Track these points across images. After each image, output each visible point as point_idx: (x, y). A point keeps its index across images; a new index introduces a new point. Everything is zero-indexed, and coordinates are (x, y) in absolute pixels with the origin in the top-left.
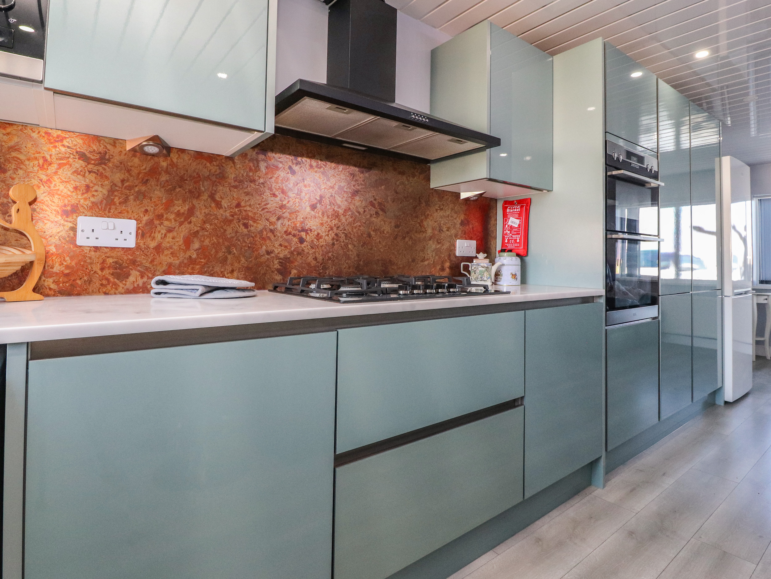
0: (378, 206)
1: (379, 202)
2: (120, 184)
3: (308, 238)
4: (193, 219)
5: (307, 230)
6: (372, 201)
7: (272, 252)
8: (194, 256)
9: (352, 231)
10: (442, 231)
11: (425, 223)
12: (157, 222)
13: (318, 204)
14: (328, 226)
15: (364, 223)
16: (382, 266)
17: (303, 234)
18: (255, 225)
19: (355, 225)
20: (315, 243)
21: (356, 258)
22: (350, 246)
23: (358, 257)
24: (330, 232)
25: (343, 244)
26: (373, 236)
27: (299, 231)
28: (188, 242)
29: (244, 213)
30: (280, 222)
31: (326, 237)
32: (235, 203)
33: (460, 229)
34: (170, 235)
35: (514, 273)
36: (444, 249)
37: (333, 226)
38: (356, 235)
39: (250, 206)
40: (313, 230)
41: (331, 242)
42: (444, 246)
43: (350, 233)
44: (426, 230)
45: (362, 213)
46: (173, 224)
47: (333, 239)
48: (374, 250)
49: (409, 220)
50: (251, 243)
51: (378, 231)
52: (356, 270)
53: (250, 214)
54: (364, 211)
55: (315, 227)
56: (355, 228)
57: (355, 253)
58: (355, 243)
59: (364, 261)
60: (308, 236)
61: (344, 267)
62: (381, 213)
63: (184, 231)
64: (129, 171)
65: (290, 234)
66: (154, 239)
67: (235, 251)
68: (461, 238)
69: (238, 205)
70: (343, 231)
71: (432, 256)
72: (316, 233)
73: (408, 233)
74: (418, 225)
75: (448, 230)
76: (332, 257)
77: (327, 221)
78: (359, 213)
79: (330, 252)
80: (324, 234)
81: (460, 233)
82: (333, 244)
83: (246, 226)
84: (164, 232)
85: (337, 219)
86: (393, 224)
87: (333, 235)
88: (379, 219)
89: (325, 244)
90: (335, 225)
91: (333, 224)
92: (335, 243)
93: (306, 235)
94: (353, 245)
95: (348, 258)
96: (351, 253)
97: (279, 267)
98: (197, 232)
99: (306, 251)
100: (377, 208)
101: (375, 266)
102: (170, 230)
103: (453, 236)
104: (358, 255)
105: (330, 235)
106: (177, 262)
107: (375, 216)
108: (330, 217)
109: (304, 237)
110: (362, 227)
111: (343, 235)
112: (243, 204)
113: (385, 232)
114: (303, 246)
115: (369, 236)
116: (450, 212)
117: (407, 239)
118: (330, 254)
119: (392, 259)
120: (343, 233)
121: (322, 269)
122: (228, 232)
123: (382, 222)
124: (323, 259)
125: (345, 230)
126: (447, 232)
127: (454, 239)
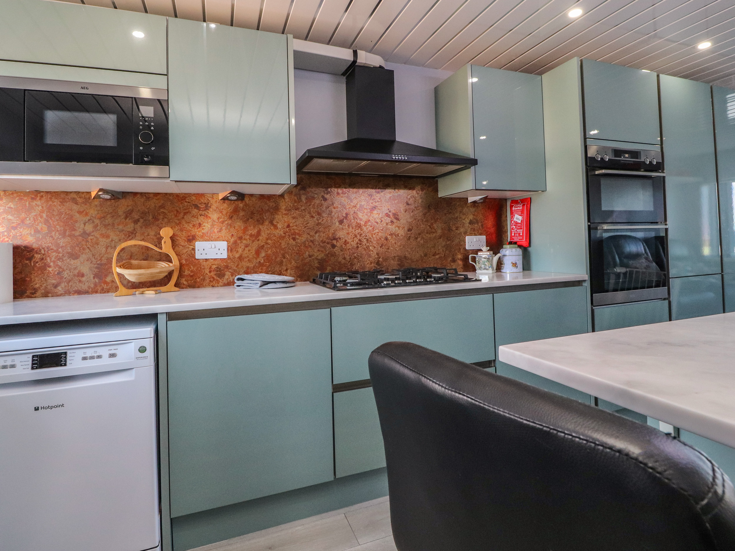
0: (392, 216)
1: (393, 213)
2: (217, 221)
3: (338, 244)
4: (260, 238)
5: (337, 239)
6: (387, 213)
7: (312, 256)
8: (262, 261)
9: (372, 237)
10: (452, 230)
11: (435, 225)
12: (239, 242)
13: (345, 220)
14: (353, 234)
15: (381, 230)
16: (398, 261)
17: (334, 242)
18: (300, 238)
19: (374, 232)
20: (344, 247)
21: (376, 256)
22: (371, 248)
23: (378, 255)
24: (355, 239)
25: (365, 246)
26: (389, 239)
27: (332, 240)
28: (258, 253)
29: (292, 231)
30: (317, 235)
31: (352, 243)
32: (286, 224)
33: (469, 227)
34: (247, 249)
35: (514, 263)
36: (454, 244)
37: (357, 234)
38: (375, 239)
39: (296, 226)
40: (342, 238)
41: (356, 246)
42: (454, 242)
43: (370, 238)
46: (248, 242)
47: (357, 243)
48: (391, 249)
49: (420, 224)
50: (298, 250)
51: (393, 235)
52: (376, 265)
53: (296, 231)
54: (381, 221)
55: (342, 236)
56: (375, 234)
57: (375, 253)
58: (375, 245)
59: (383, 258)
60: (338, 243)
61: (367, 263)
62: (395, 221)
63: (255, 246)
64: (221, 212)
65: (325, 242)
66: (237, 252)
67: (288, 257)
68: (471, 234)
69: (288, 226)
70: (364, 237)
71: (443, 251)
72: (344, 240)
73: (419, 234)
74: (428, 227)
75: (456, 229)
76: (357, 256)
77: (352, 231)
78: (377, 223)
79: (355, 253)
80: (350, 241)
81: (469, 230)
82: (358, 247)
83: (294, 239)
84: (243, 247)
85: (360, 229)
86: (406, 229)
87: (357, 240)
88: (394, 226)
89: (351, 247)
90: (358, 233)
91: (357, 232)
92: (359, 246)
93: (337, 243)
94: (373, 246)
95: (370, 256)
96: (372, 252)
97: (318, 265)
98: (263, 246)
99: (337, 253)
100: (391, 218)
101: (392, 262)
102: (247, 246)
103: (462, 233)
104: (378, 254)
105: (354, 241)
106: (253, 265)
107: (390, 224)
108: (354, 228)
109: (335, 243)
110: (380, 233)
111: (365, 240)
112: (291, 225)
113: (400, 235)
114: (335, 250)
115: (386, 239)
116: (458, 214)
117: (419, 239)
118: (355, 255)
119: (406, 256)
120: (365, 238)
121: (350, 265)
122: (283, 244)
123: (397, 228)
124: (350, 258)
125: (366, 236)
126: (456, 231)
127: (463, 236)
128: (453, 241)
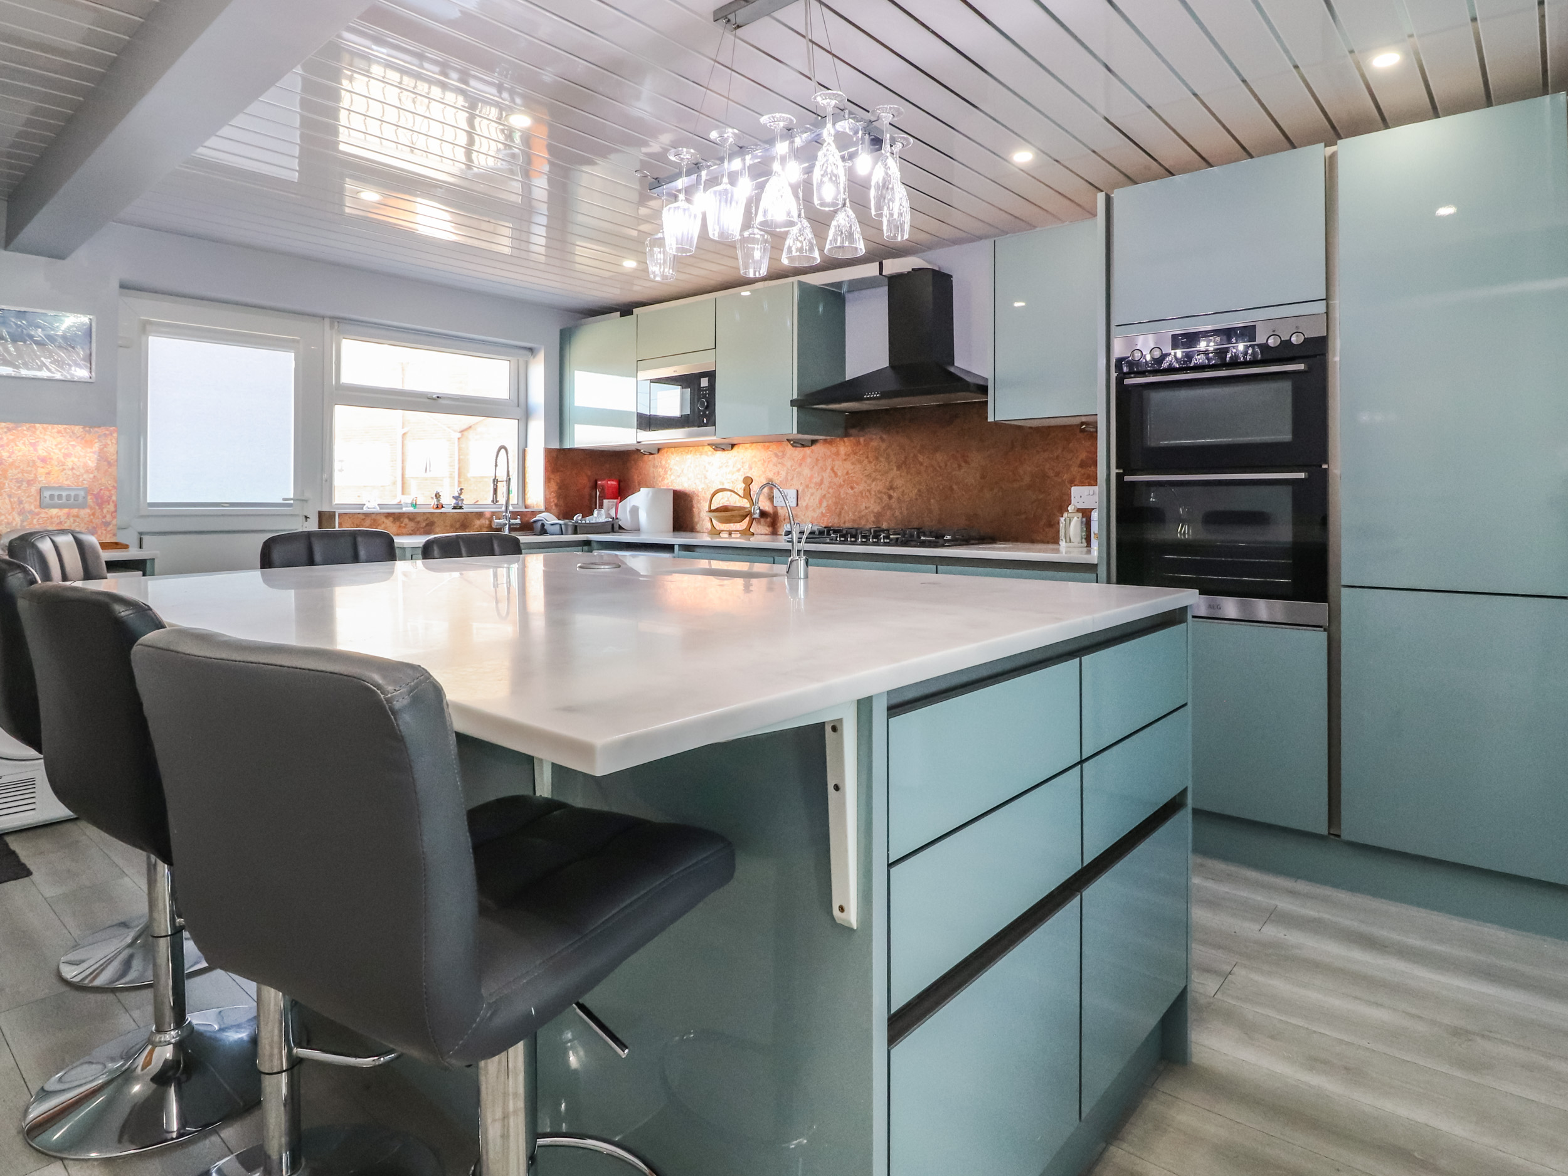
0: (960, 458)
1: (962, 454)
2: (790, 468)
3: (895, 495)
4: (823, 486)
5: (895, 488)
6: (954, 454)
7: (869, 507)
8: (824, 511)
10: (1048, 477)
11: (1021, 471)
12: (806, 490)
14: (912, 483)
17: (891, 492)
18: (857, 487)
21: (939, 512)
22: (932, 501)
26: (955, 489)
28: (821, 502)
29: (851, 478)
30: (874, 483)
32: (845, 471)
33: (1077, 472)
34: (812, 498)
36: (1050, 499)
39: (854, 473)
42: (1051, 496)
44: (1022, 479)
45: (943, 467)
46: (814, 490)
47: (916, 494)
48: (958, 503)
53: (854, 479)
57: (937, 507)
62: (963, 464)
63: (818, 494)
64: (793, 460)
65: (881, 492)
66: (805, 501)
68: (1082, 484)
69: (847, 473)
72: (901, 490)
73: (997, 482)
74: (1010, 473)
75: (1055, 476)
78: (940, 467)
81: (1078, 477)
83: (852, 488)
84: (809, 496)
86: (978, 475)
98: (825, 495)
99: (894, 506)
102: (812, 494)
103: (1066, 482)
106: (816, 516)
109: (892, 494)
112: (850, 472)
115: (951, 489)
116: (1060, 451)
117: (996, 490)
122: (841, 494)
123: (966, 474)
124: (908, 513)
126: (1056, 479)
127: (1067, 487)
128: (1049, 494)
